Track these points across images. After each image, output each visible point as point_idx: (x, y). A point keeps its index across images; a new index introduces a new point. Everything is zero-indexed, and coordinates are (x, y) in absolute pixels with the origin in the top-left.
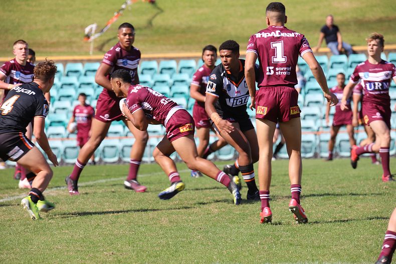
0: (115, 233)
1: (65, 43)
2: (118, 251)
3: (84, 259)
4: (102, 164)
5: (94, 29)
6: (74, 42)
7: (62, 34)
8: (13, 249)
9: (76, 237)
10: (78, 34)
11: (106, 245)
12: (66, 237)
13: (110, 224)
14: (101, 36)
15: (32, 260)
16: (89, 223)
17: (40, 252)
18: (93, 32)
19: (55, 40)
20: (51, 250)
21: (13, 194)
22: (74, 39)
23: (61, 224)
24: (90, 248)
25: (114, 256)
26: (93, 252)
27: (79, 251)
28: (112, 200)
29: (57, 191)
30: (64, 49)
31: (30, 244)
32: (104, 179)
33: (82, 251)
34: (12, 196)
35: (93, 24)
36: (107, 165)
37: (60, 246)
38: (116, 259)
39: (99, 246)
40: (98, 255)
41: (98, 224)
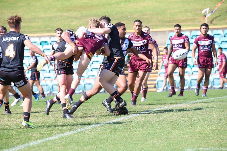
0: (219, 129)
1: (191, 20)
2: (221, 139)
3: (201, 144)
4: (212, 89)
5: (207, 11)
6: (196, 19)
7: (189, 14)
8: (160, 137)
9: (196, 131)
10: (198, 14)
11: (214, 136)
12: (191, 131)
13: (216, 123)
14: (212, 15)
15: (171, 144)
16: (204, 123)
17: (176, 139)
18: (207, 13)
19: (185, 18)
20: (182, 138)
21: (161, 107)
22: (196, 17)
23: (187, 124)
24: (204, 137)
25: (218, 142)
26: (206, 140)
27: (198, 139)
28: (217, 110)
29: (185, 105)
30: (190, 23)
31: (170, 135)
32: (213, 98)
33: (200, 139)
34: (160, 108)
35: (207, 8)
36: (215, 89)
37: (187, 136)
38: (219, 144)
39: (210, 136)
40: (209, 141)
41: (209, 124)
